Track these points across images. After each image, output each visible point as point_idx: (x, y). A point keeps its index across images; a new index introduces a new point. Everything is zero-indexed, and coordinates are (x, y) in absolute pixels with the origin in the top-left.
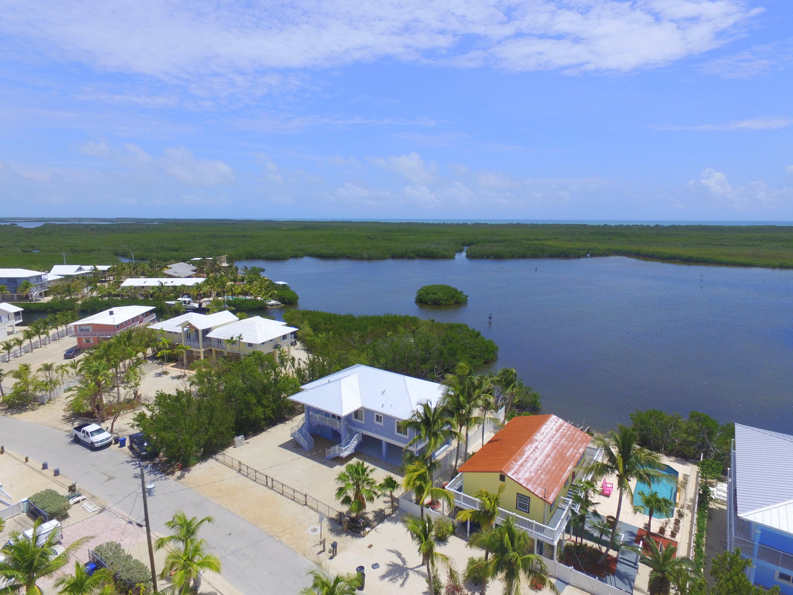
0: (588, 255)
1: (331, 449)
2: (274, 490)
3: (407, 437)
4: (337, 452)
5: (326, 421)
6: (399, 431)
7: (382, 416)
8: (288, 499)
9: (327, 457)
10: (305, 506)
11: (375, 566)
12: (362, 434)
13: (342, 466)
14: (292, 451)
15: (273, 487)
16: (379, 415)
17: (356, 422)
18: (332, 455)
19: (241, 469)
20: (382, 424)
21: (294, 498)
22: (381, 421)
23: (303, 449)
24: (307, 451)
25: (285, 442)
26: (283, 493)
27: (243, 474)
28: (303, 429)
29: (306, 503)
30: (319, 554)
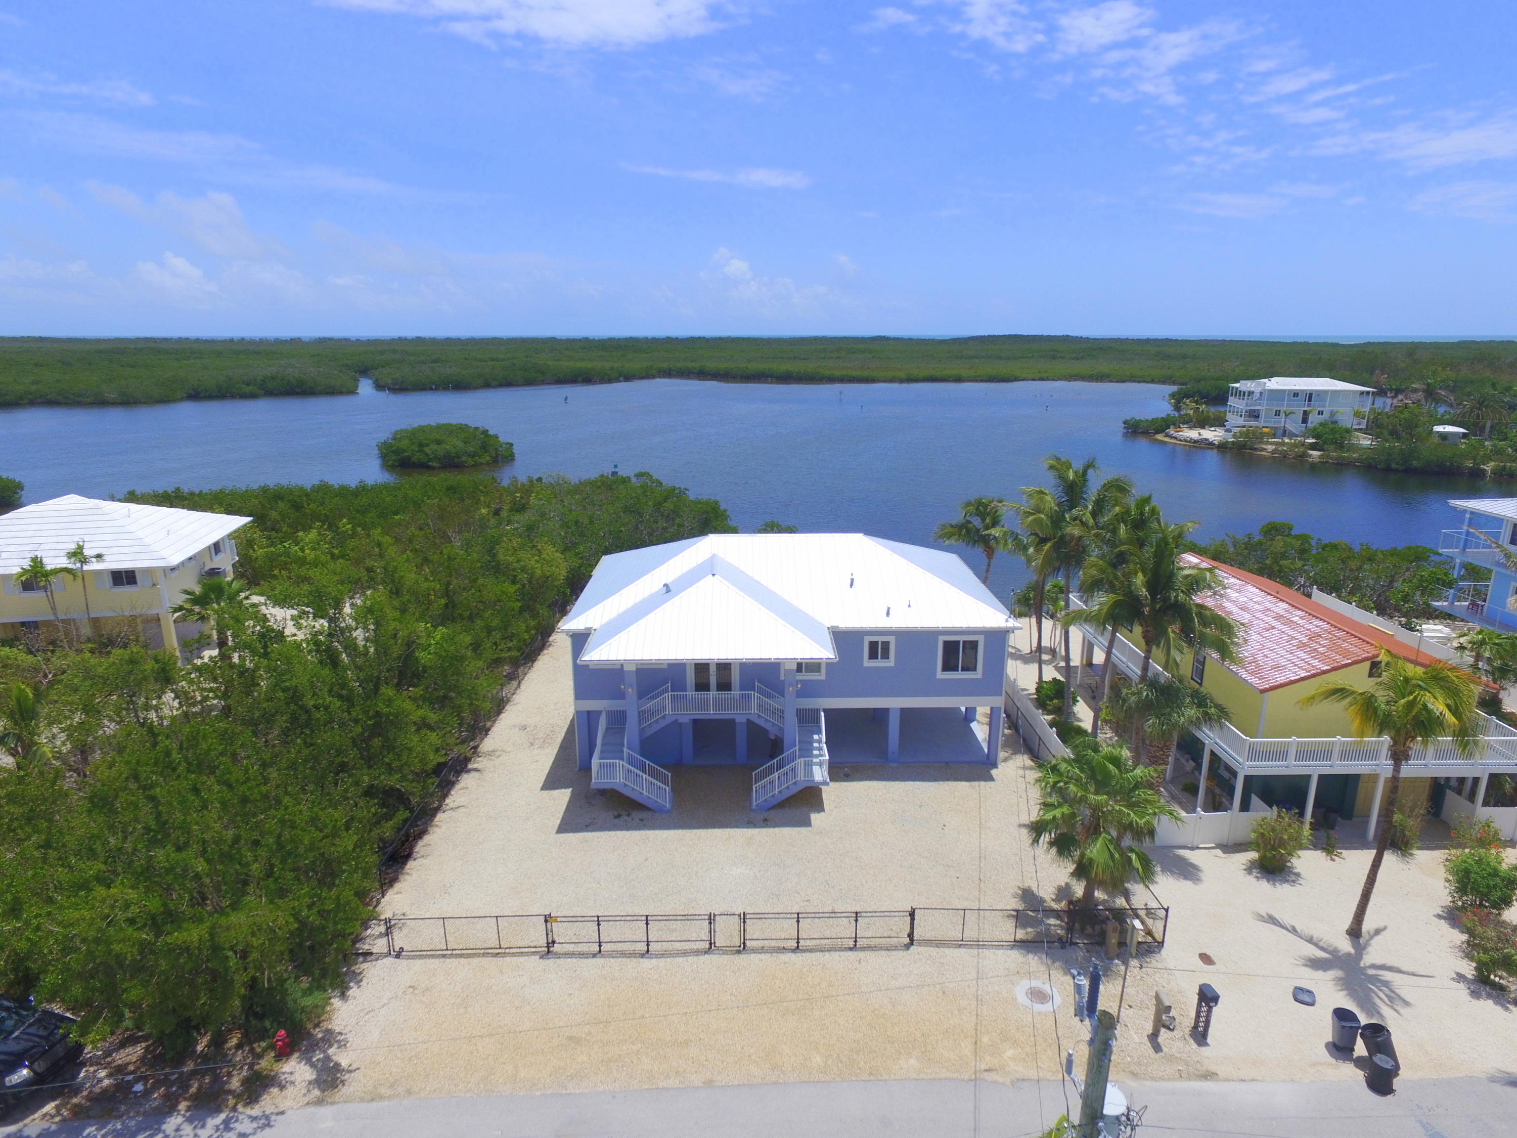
1: (776, 774)
2: (754, 951)
3: (978, 674)
4: (801, 776)
5: (705, 705)
6: (949, 665)
7: (892, 640)
8: (836, 955)
9: (757, 805)
10: (912, 948)
11: (1303, 997)
12: (824, 710)
13: (823, 810)
14: (628, 829)
15: (744, 943)
16: (880, 639)
17: (801, 681)
18: (780, 792)
19: (554, 942)
20: (891, 663)
21: (856, 941)
22: (886, 656)
23: (654, 811)
24: (668, 812)
25: (560, 815)
26: (798, 943)
27: (571, 955)
28: (625, 750)
29: (911, 937)
30: (1157, 1048)
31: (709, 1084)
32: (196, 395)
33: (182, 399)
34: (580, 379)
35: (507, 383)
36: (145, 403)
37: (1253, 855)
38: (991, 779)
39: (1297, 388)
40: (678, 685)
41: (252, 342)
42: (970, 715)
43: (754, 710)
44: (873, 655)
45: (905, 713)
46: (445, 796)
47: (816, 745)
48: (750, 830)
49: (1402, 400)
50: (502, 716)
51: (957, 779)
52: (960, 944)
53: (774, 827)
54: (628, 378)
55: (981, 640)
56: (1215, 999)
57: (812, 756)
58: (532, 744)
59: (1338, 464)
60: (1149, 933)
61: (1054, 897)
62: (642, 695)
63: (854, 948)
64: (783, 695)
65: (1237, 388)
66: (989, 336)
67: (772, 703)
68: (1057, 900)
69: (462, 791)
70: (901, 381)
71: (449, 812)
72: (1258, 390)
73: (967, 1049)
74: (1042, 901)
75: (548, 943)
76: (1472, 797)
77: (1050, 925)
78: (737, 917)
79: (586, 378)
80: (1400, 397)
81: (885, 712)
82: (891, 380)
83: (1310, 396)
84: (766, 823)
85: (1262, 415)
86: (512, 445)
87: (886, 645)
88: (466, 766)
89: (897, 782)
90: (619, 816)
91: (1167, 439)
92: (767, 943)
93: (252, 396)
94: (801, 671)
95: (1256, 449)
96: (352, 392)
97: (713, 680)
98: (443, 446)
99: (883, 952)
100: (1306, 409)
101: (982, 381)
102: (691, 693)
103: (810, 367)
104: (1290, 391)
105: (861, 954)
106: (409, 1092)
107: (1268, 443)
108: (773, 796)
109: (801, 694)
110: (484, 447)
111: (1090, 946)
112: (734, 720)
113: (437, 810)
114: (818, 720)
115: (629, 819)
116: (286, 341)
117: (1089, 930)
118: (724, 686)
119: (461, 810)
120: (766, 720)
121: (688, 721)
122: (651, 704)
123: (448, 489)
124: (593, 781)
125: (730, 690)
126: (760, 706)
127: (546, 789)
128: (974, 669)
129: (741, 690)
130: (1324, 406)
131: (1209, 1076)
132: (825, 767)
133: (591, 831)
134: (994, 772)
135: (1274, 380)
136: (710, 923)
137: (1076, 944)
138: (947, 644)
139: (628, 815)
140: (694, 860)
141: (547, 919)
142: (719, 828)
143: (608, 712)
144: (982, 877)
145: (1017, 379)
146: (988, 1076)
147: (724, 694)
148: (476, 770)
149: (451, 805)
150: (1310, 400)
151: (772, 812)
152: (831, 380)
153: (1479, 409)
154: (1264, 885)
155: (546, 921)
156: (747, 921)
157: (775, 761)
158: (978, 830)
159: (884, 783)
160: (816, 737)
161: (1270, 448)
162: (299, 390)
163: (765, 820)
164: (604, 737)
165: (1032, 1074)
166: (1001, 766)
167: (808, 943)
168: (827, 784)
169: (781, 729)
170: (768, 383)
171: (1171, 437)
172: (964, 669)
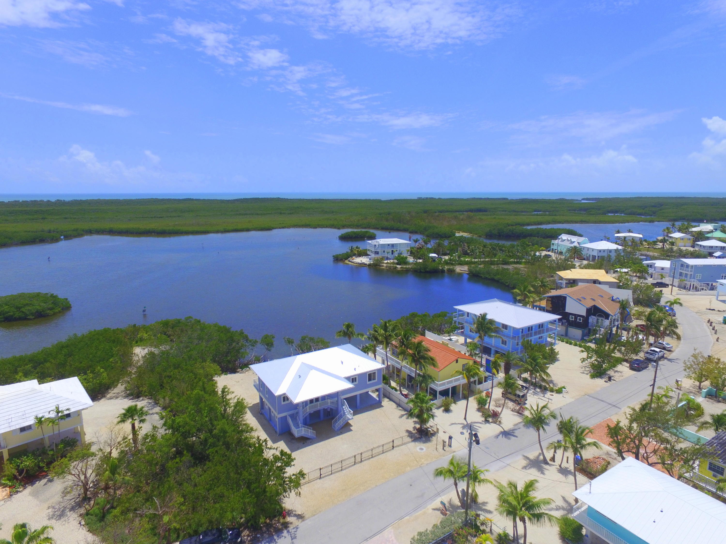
0: (62, 237)
1: (341, 419)
2: (364, 461)
3: (376, 380)
4: (345, 419)
5: (317, 406)
6: (370, 380)
7: (357, 377)
8: (381, 455)
10: (394, 449)
11: (462, 433)
12: (344, 399)
13: (352, 426)
15: (362, 460)
16: (354, 377)
18: (342, 424)
19: (321, 475)
20: (357, 383)
21: (383, 451)
22: (356, 381)
23: (312, 439)
24: (316, 438)
26: (372, 456)
27: (326, 476)
28: (301, 425)
29: (393, 447)
30: (445, 450)
31: (376, 486)
34: (38, 240)
37: (443, 408)
38: (382, 406)
39: (389, 243)
43: (330, 404)
45: (361, 395)
48: (339, 436)
49: (418, 245)
51: (376, 409)
52: (402, 445)
53: (345, 433)
55: (376, 372)
56: (452, 437)
59: (406, 271)
60: (433, 431)
63: (383, 453)
65: (370, 243)
66: (244, 199)
68: (414, 430)
72: (376, 243)
73: (415, 462)
74: (411, 431)
76: (475, 384)
77: (415, 435)
78: (360, 454)
81: (356, 395)
84: (341, 433)
85: (380, 252)
89: (363, 414)
90: (304, 443)
91: (350, 263)
92: (366, 458)
95: (380, 266)
98: (33, 307)
99: (389, 452)
100: (393, 250)
102: (314, 404)
104: (386, 244)
105: (386, 453)
106: (320, 512)
107: (383, 263)
108: (341, 426)
110: (56, 304)
111: (425, 437)
114: (344, 402)
117: (423, 434)
120: (332, 406)
121: (313, 412)
122: (305, 409)
124: (296, 435)
125: (324, 400)
129: (327, 400)
130: (398, 249)
131: (454, 452)
132: (350, 414)
133: (301, 449)
134: (382, 404)
135: (381, 240)
136: (355, 458)
137: (422, 437)
138: (369, 375)
139: (306, 442)
143: (289, 415)
146: (422, 465)
150: (393, 247)
151: (341, 430)
154: (447, 414)
155: (320, 470)
156: (362, 454)
157: (337, 416)
158: (389, 420)
159: (360, 414)
160: (345, 406)
161: (385, 265)
164: (292, 422)
165: (429, 462)
166: (383, 402)
167: (374, 455)
168: (351, 419)
169: (337, 408)
171: (351, 262)
172: (373, 380)
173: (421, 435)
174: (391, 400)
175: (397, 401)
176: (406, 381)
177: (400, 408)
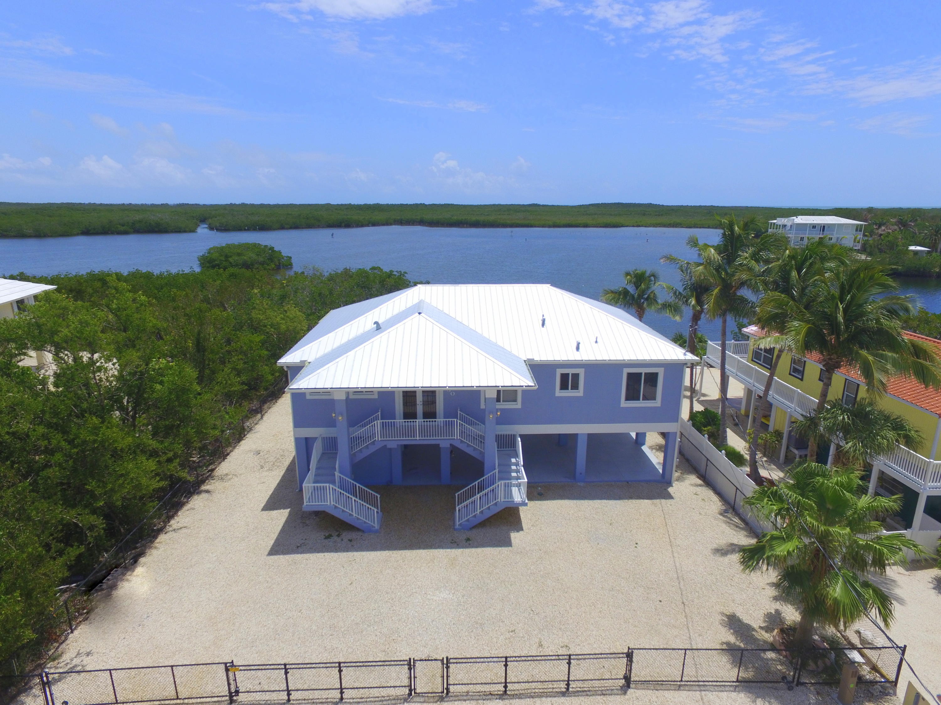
1: (478, 496)
2: (459, 697)
3: (657, 403)
4: (501, 498)
5: (411, 432)
6: (632, 395)
7: (581, 372)
9: (460, 525)
10: (630, 691)
12: (521, 436)
13: (522, 529)
14: (336, 550)
15: (448, 689)
16: (571, 371)
17: (502, 410)
18: (482, 512)
19: (237, 692)
20: (580, 393)
21: (568, 685)
22: (575, 387)
23: (363, 531)
24: (376, 532)
25: (274, 536)
26: (506, 687)
28: (337, 474)
29: (627, 679)
32: (87, 232)
33: (78, 234)
34: (343, 224)
35: (296, 227)
36: (51, 236)
38: (669, 497)
39: (815, 222)
40: (389, 414)
41: (136, 205)
42: (641, 439)
43: (457, 435)
44: (564, 386)
45: (591, 437)
46: (170, 518)
47: (514, 467)
48: (453, 550)
49: (884, 230)
50: (243, 442)
51: (640, 497)
52: (681, 685)
53: (477, 547)
54: (374, 224)
55: (661, 372)
57: (510, 478)
58: (262, 467)
60: (875, 668)
61: (763, 625)
62: (353, 422)
63: (566, 693)
64: (484, 423)
65: (774, 223)
67: (474, 430)
69: (188, 512)
70: (550, 226)
71: (171, 533)
72: (789, 224)
74: (749, 628)
75: (230, 693)
77: (767, 659)
78: (439, 663)
79: (347, 224)
80: (883, 228)
81: (574, 437)
82: (543, 226)
83: (823, 227)
84: (468, 543)
86: (291, 258)
87: (576, 377)
88: (199, 487)
89: (586, 501)
90: (328, 537)
92: (471, 688)
93: (126, 233)
94: (500, 402)
96: (193, 231)
97: (420, 409)
98: (243, 257)
99: (599, 697)
100: (821, 236)
101: (601, 227)
102: (399, 421)
103: (491, 218)
104: (810, 224)
105: (574, 701)
108: (475, 516)
109: (500, 421)
110: (271, 259)
111: (818, 687)
112: (439, 445)
113: (160, 531)
114: (513, 445)
115: (339, 540)
116: (158, 205)
117: (812, 666)
118: (430, 414)
119: (184, 530)
120: (468, 445)
121: (396, 447)
122: (359, 432)
123: (231, 276)
124: (305, 504)
125: (435, 418)
126: (462, 433)
127: (267, 510)
128: (654, 398)
129: (444, 418)
130: (832, 234)
132: (524, 489)
133: (301, 553)
134: (670, 490)
135: (800, 217)
136: (410, 669)
137: (804, 684)
138: (630, 375)
139: (338, 536)
140: (398, 584)
141: (229, 667)
142: (424, 549)
143: (323, 439)
144: (685, 601)
145: (622, 226)
147: (429, 422)
148: (207, 492)
149: (175, 526)
150: (823, 230)
151: (474, 531)
152: (505, 226)
153: (936, 235)
155: (227, 670)
156: (451, 665)
157: (477, 483)
158: (669, 548)
159: (575, 501)
160: (513, 460)
162: (156, 229)
163: (468, 540)
164: (319, 461)
166: (675, 484)
167: (516, 686)
168: (526, 505)
169: (482, 454)
170: (464, 227)
172: (645, 398)
173: (800, 668)
174: (708, 482)
175: (730, 492)
176: (784, 441)
177: (736, 520)
